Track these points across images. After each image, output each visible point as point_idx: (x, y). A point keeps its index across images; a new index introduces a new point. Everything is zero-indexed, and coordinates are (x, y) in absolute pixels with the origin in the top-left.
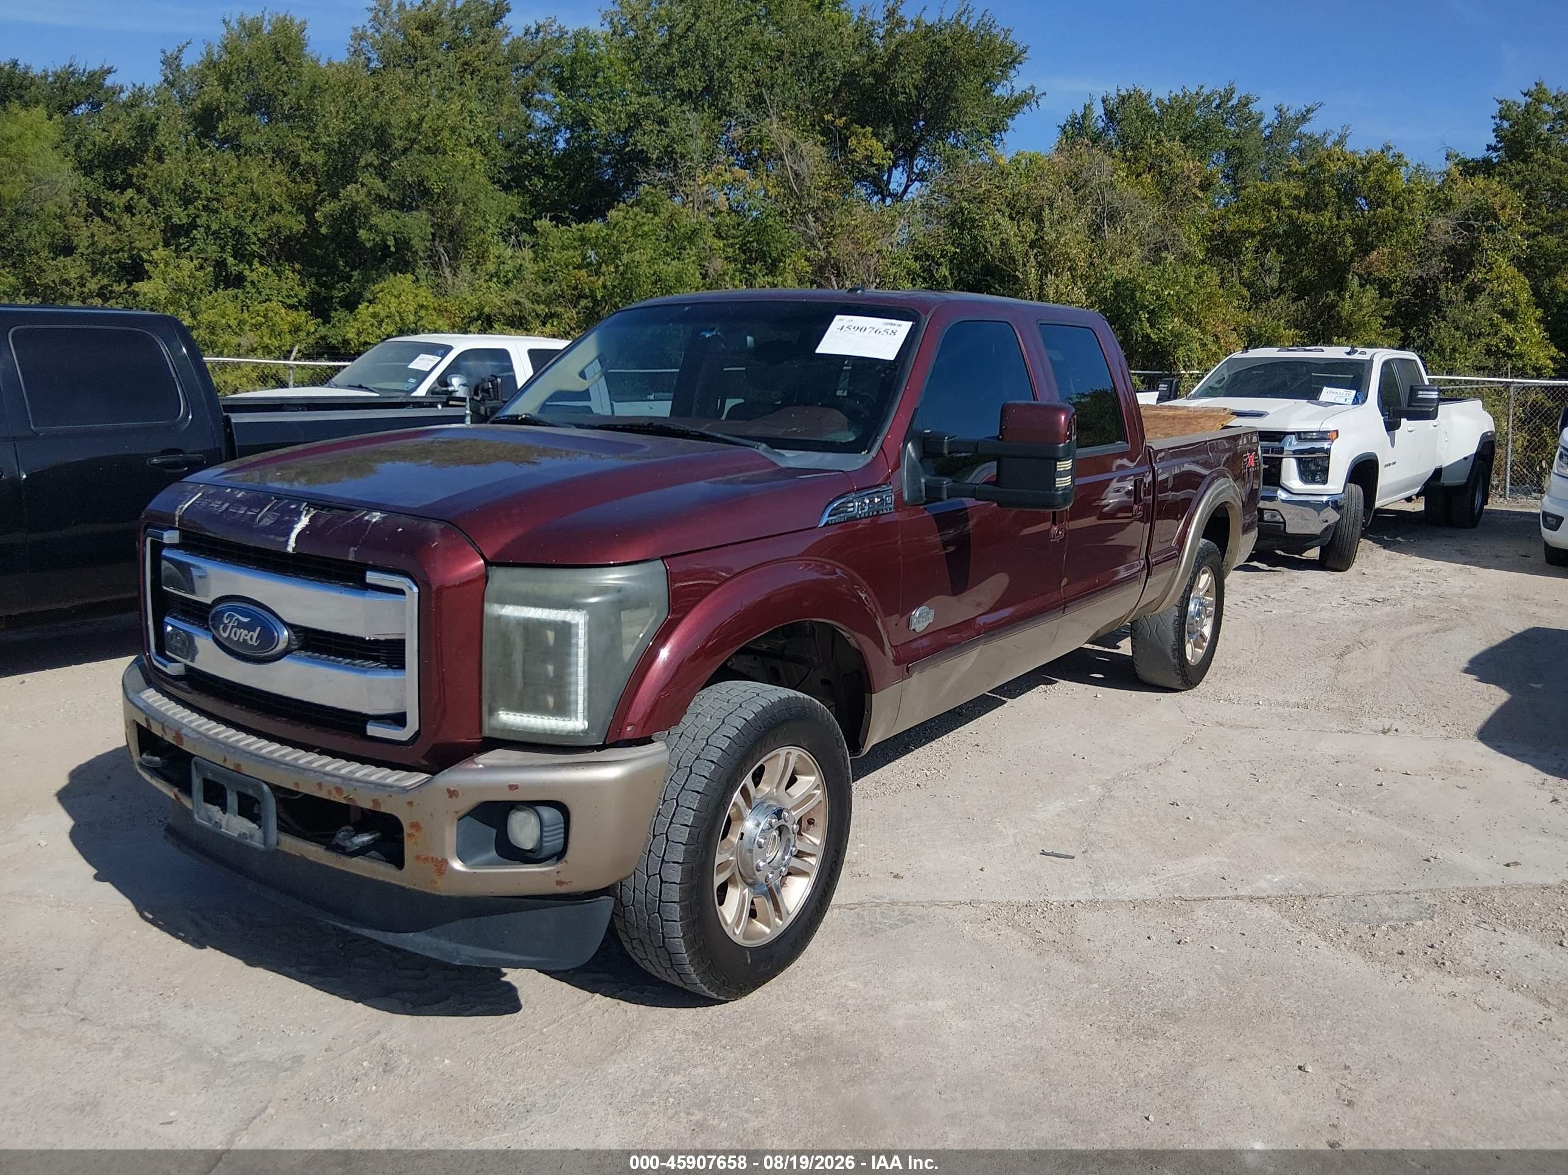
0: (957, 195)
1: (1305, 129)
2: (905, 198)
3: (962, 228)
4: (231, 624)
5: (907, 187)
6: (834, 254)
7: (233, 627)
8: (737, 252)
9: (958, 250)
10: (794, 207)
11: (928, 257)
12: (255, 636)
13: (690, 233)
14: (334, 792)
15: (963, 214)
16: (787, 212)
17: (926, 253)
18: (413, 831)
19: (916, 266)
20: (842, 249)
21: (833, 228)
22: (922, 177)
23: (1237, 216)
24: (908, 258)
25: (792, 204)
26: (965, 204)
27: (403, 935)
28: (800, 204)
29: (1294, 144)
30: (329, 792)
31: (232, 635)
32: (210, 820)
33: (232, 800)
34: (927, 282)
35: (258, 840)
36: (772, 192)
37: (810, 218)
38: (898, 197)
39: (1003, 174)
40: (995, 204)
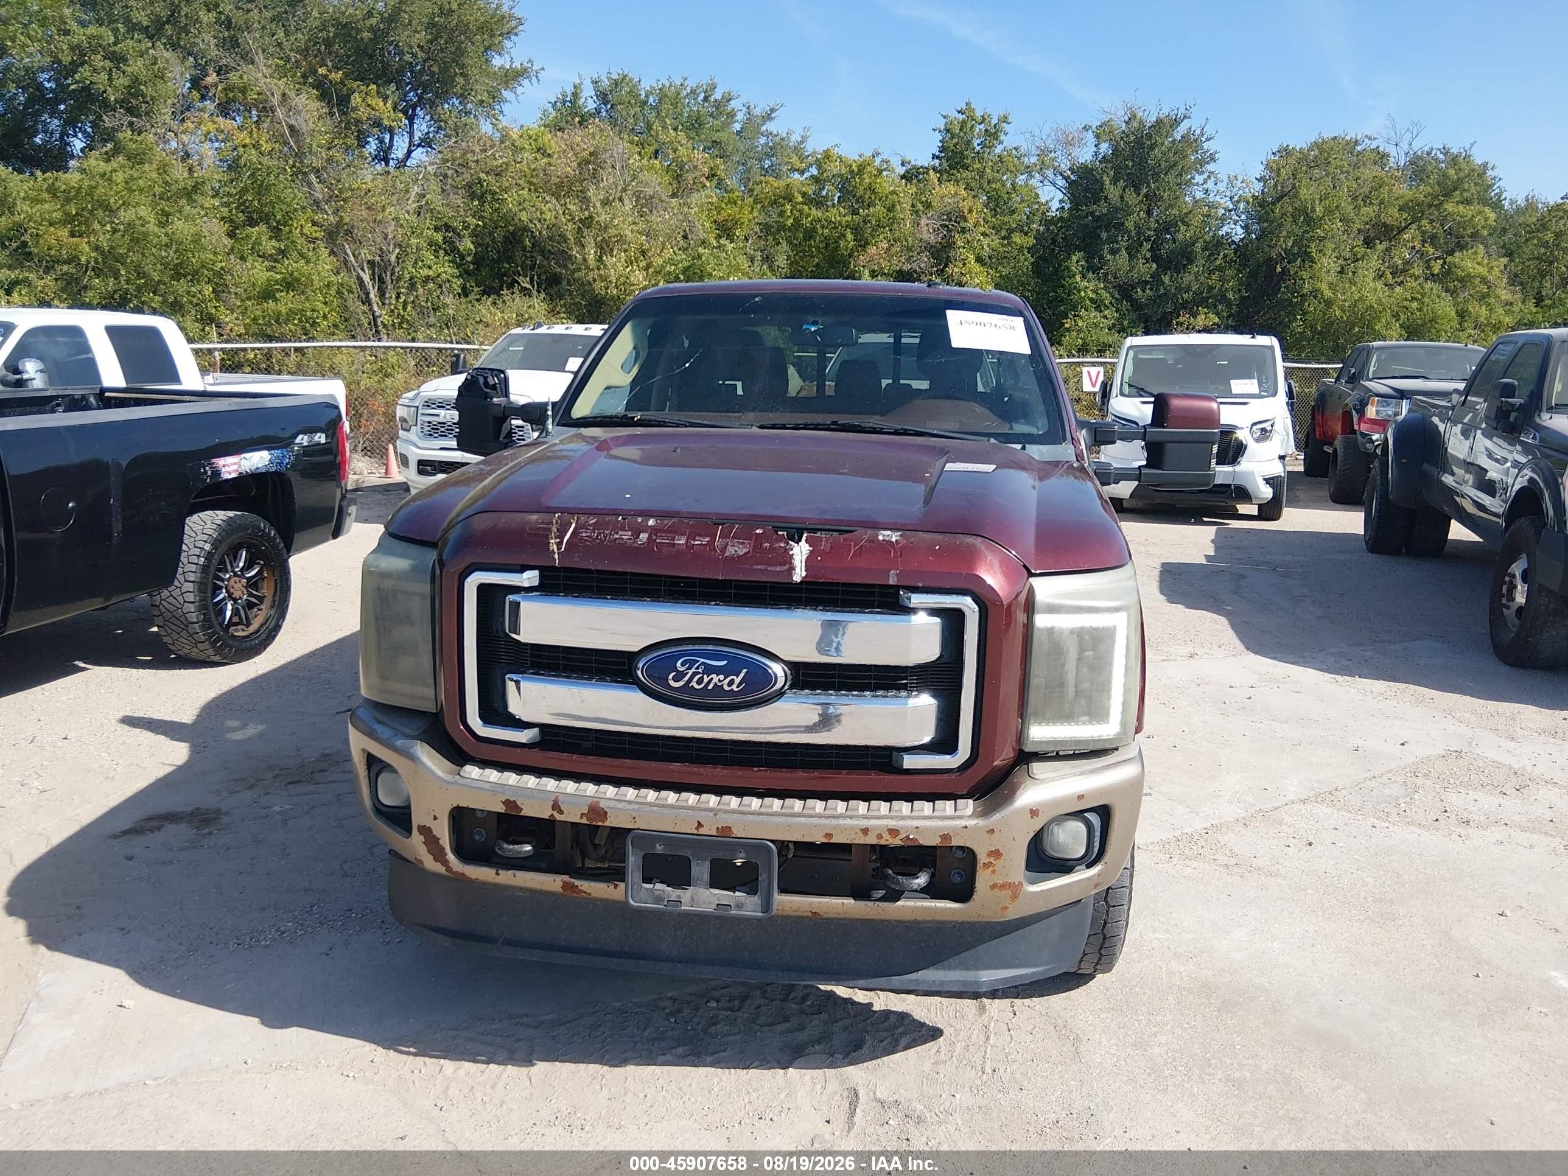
0: (473, 165)
1: (770, 126)
2: (408, 164)
3: (482, 198)
4: (691, 672)
5: (409, 153)
6: (347, 220)
7: (694, 674)
8: (234, 211)
9: (480, 223)
10: (294, 166)
11: (447, 227)
12: (737, 680)
13: (190, 188)
14: (886, 836)
15: (482, 186)
16: (285, 170)
17: (446, 223)
18: (992, 860)
19: (439, 237)
20: (354, 214)
21: (341, 191)
22: (426, 142)
23: (729, 206)
24: (428, 228)
25: (291, 162)
26: (483, 176)
28: (301, 162)
29: (762, 140)
30: (880, 836)
31: (694, 684)
32: (658, 900)
33: (701, 870)
34: (449, 255)
35: (750, 908)
36: (266, 147)
37: (313, 177)
38: (402, 163)
39: (517, 149)
40: (513, 178)
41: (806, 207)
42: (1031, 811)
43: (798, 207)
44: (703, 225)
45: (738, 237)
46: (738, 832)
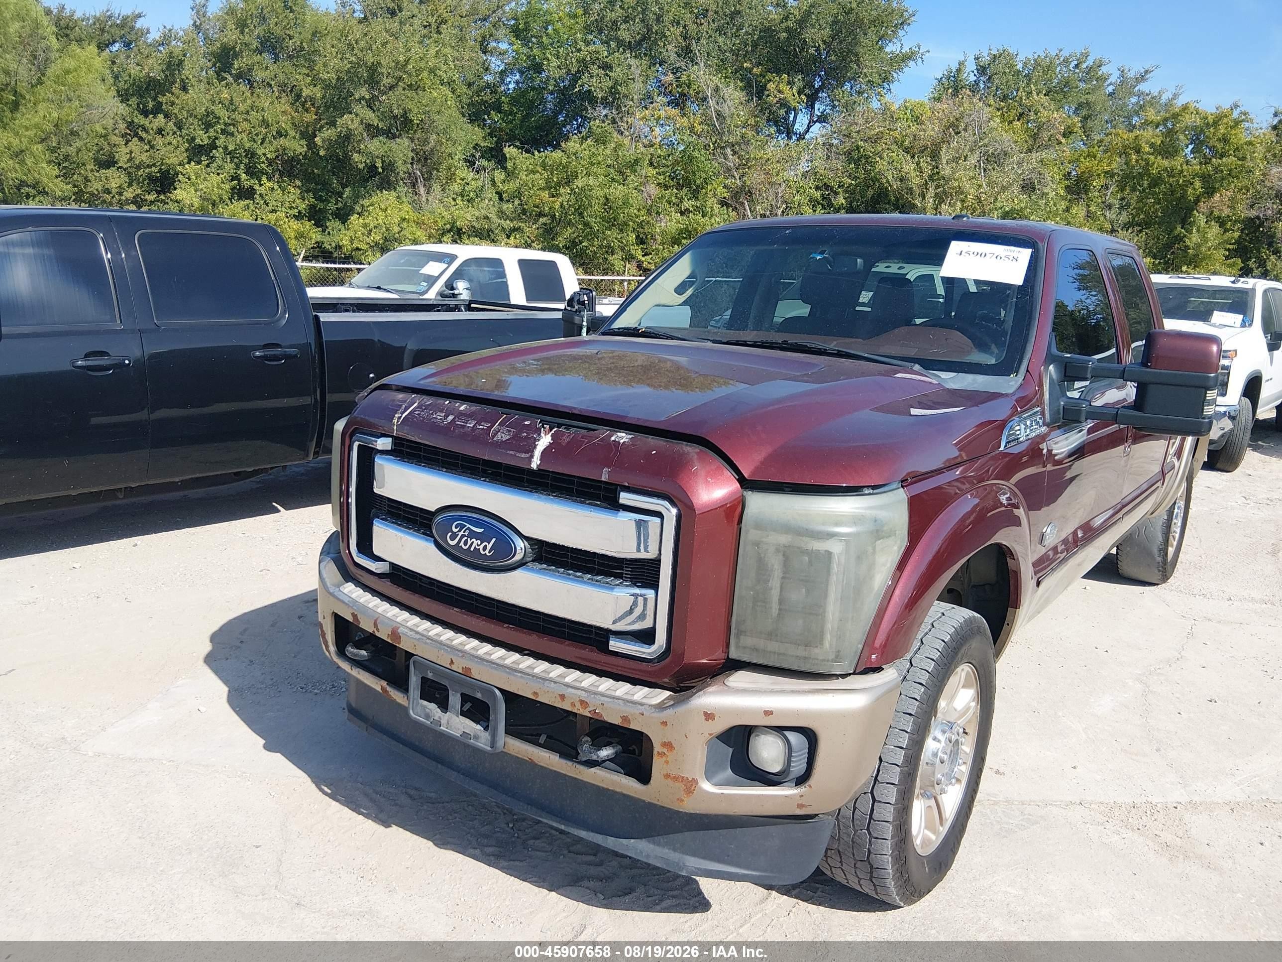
0: (854, 135)
1: (1143, 87)
2: (806, 137)
3: (857, 162)
4: (461, 534)
5: (809, 127)
6: (748, 183)
7: (463, 536)
8: (667, 179)
9: (853, 182)
10: (716, 142)
11: (827, 186)
12: (489, 547)
13: (632, 161)
14: (578, 705)
15: (859, 152)
16: (709, 146)
17: (825, 184)
18: (665, 750)
19: (818, 195)
20: (755, 178)
21: (748, 160)
22: (823, 119)
23: (1088, 160)
24: (811, 188)
25: (714, 140)
26: (861, 143)
27: (624, 841)
28: (721, 139)
29: (1134, 100)
30: (573, 705)
31: (462, 544)
32: (427, 717)
33: (455, 700)
34: (825, 209)
35: (483, 741)
36: (698, 128)
37: (729, 151)
38: (801, 137)
39: (893, 119)
40: (886, 144)
41: (1152, 157)
42: (705, 713)
43: (1145, 157)
44: (1053, 177)
45: (1094, 187)
46: (475, 674)
